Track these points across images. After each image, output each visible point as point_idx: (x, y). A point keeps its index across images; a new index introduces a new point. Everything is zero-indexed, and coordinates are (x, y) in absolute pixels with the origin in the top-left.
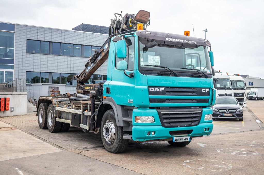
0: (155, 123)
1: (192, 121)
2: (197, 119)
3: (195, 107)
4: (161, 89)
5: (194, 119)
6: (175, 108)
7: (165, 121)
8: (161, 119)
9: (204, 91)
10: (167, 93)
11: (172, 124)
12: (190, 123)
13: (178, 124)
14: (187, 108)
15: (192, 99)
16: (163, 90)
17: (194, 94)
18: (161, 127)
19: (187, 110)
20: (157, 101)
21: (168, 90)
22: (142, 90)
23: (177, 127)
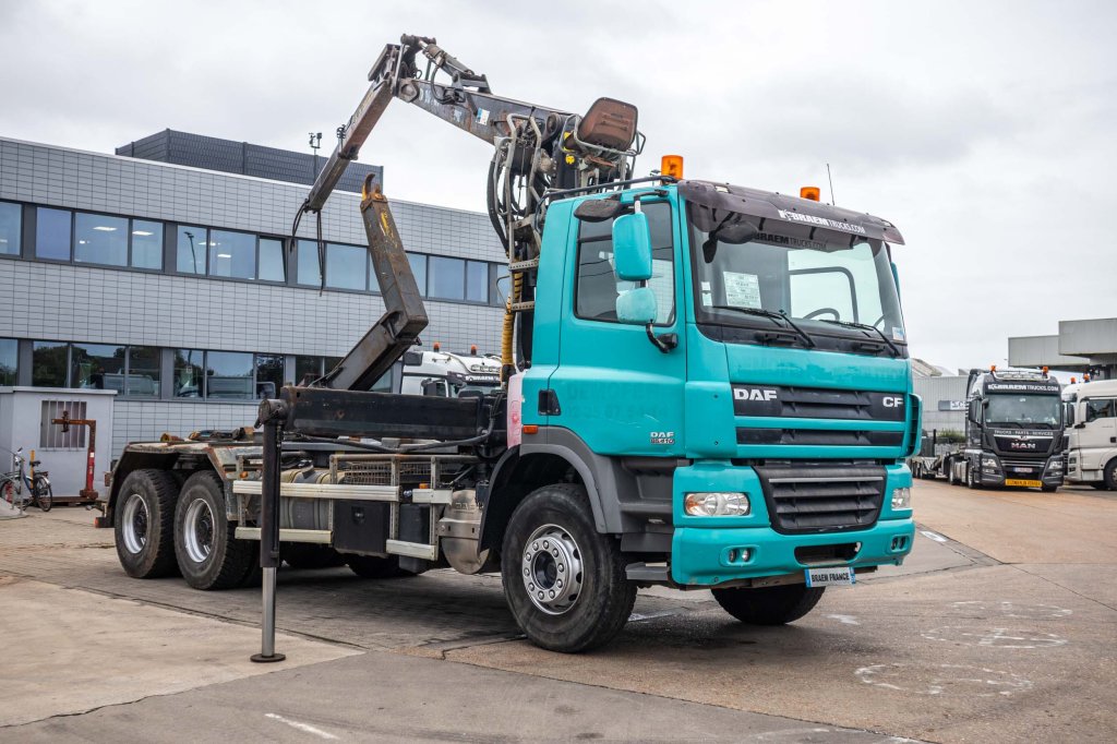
0: (750, 516)
1: (856, 513)
2: (870, 506)
3: (863, 461)
4: (769, 395)
5: (863, 506)
6: (807, 464)
7: (781, 509)
8: (771, 503)
9: (888, 402)
10: (786, 410)
11: (801, 523)
12: (852, 520)
13: (818, 522)
14: (840, 464)
15: (855, 433)
16: (775, 397)
17: (863, 413)
18: (768, 533)
19: (843, 471)
20: (757, 438)
21: (789, 397)
22: (716, 396)
23: (815, 531)
